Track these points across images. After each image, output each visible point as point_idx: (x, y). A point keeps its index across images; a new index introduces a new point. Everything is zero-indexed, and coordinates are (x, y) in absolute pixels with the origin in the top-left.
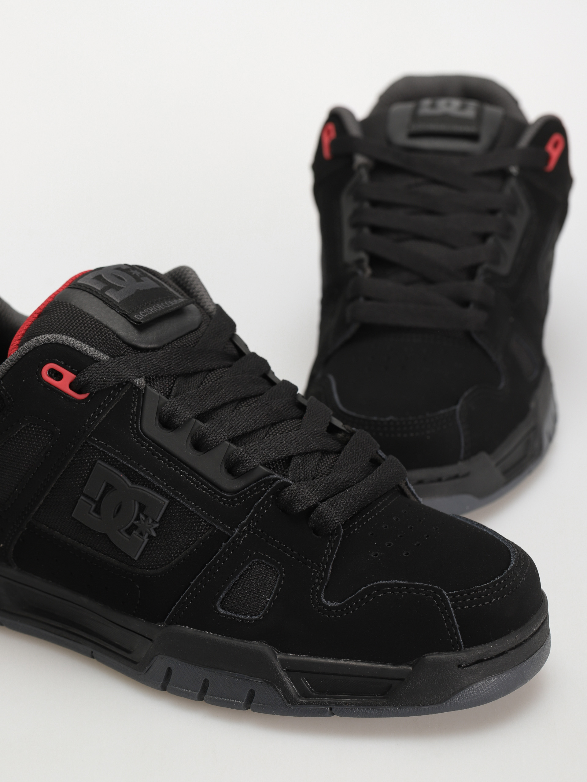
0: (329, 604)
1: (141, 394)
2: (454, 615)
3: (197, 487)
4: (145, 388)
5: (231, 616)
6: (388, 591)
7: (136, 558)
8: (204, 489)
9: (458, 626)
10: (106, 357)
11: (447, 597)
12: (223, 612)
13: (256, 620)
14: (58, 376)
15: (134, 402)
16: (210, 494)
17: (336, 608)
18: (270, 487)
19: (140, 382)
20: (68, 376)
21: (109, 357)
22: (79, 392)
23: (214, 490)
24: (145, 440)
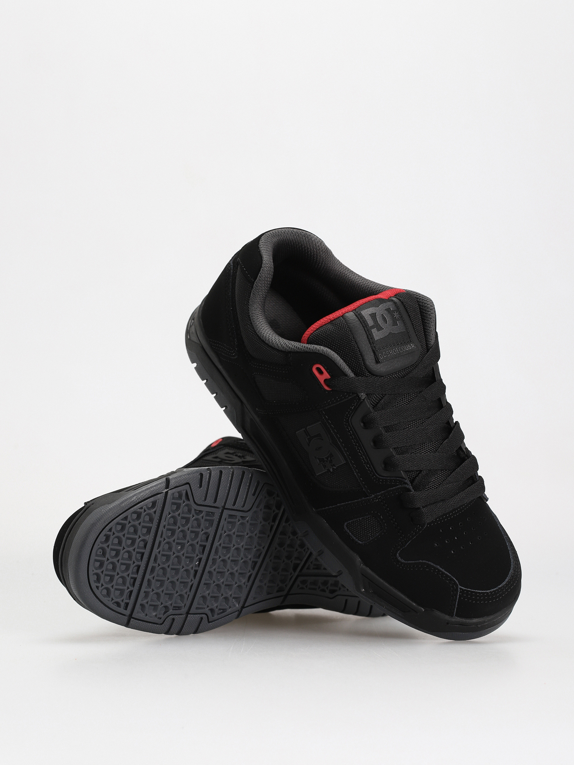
0: (399, 558)
1: (360, 402)
2: (457, 600)
3: (364, 463)
4: (364, 400)
5: (349, 533)
6: (432, 570)
7: (317, 475)
8: (367, 467)
9: (456, 606)
10: (352, 375)
11: (459, 590)
12: (346, 529)
13: (360, 544)
14: (321, 372)
15: (354, 404)
16: (369, 470)
17: (402, 563)
18: (401, 485)
19: (363, 395)
20: (326, 375)
21: (355, 375)
22: (328, 386)
23: (372, 469)
24: (350, 426)
